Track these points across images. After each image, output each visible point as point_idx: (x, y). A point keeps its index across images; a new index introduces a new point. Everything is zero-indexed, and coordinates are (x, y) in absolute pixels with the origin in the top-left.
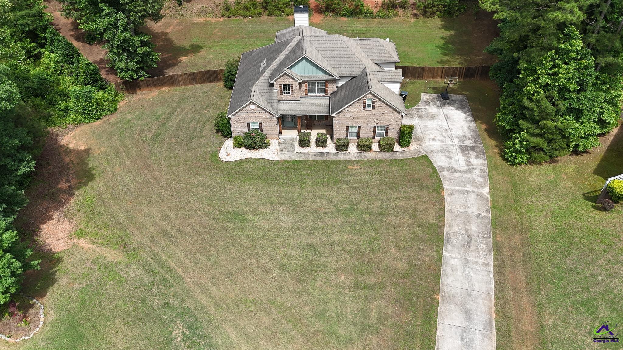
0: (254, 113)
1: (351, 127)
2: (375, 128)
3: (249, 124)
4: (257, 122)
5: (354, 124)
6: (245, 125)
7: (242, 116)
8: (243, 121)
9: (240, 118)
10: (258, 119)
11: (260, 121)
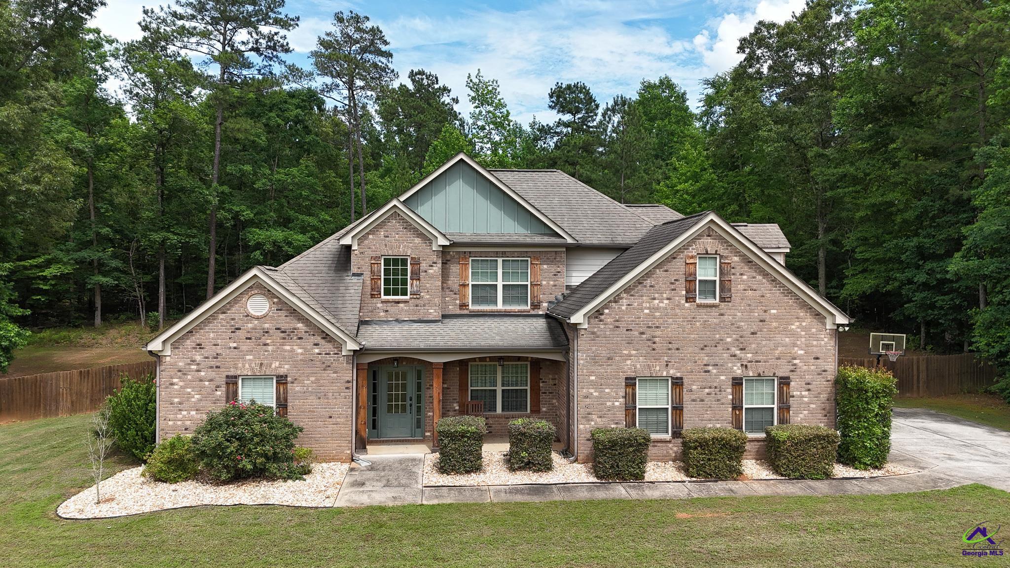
0: (259, 337)
1: (644, 380)
2: (737, 383)
3: (236, 384)
4: (267, 378)
5: (658, 369)
6: (219, 393)
7: (210, 350)
8: (212, 374)
9: (198, 358)
10: (276, 364)
11: (282, 371)
